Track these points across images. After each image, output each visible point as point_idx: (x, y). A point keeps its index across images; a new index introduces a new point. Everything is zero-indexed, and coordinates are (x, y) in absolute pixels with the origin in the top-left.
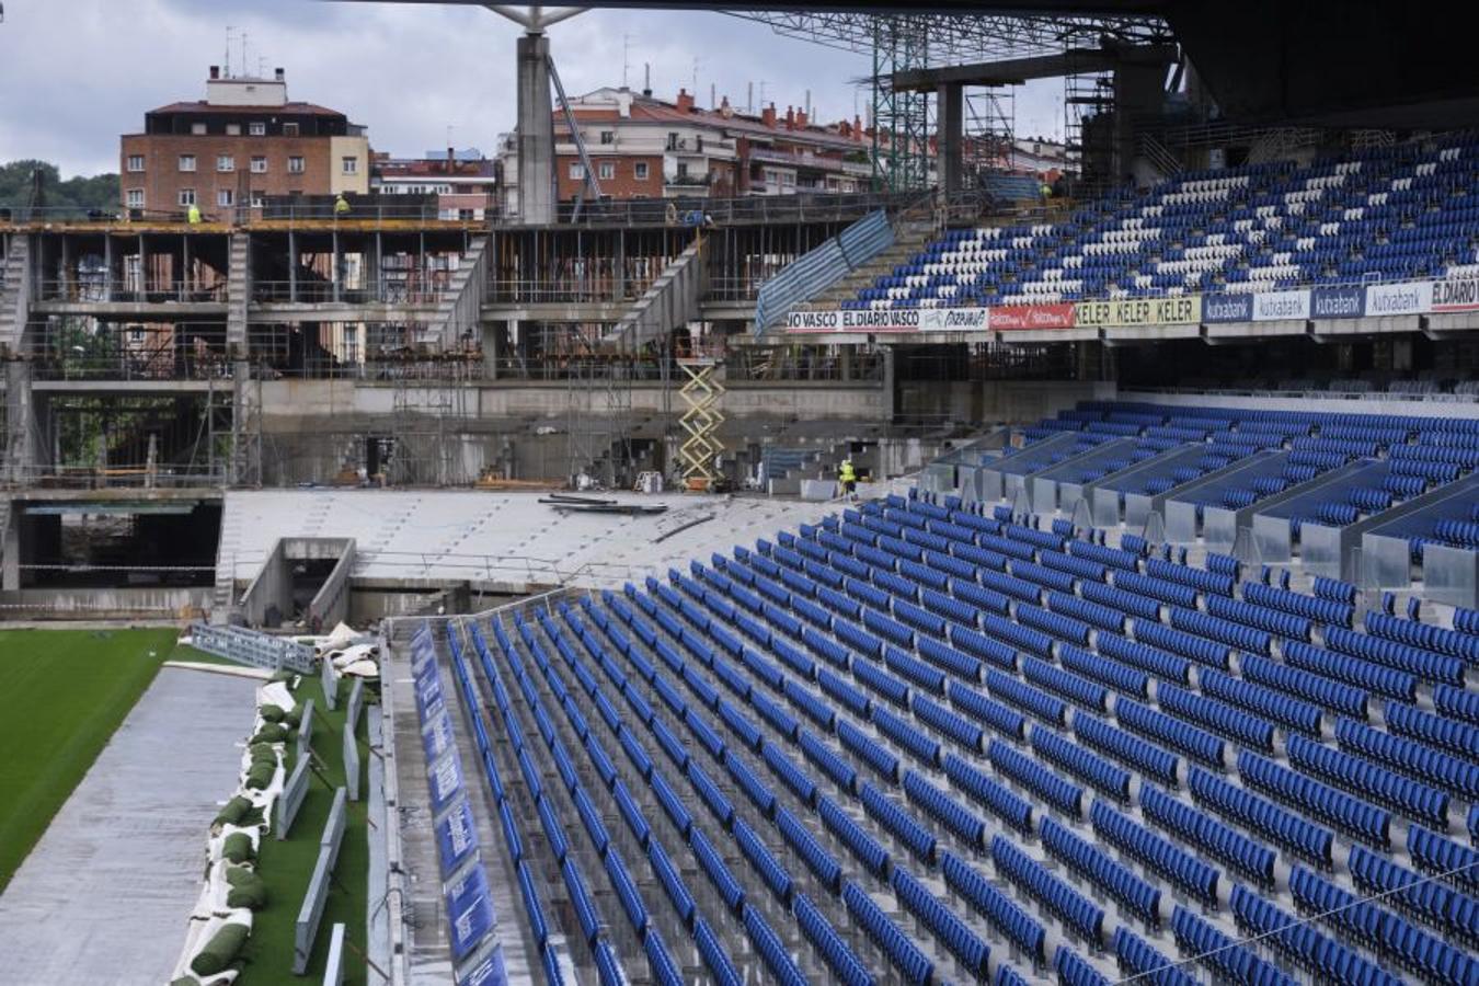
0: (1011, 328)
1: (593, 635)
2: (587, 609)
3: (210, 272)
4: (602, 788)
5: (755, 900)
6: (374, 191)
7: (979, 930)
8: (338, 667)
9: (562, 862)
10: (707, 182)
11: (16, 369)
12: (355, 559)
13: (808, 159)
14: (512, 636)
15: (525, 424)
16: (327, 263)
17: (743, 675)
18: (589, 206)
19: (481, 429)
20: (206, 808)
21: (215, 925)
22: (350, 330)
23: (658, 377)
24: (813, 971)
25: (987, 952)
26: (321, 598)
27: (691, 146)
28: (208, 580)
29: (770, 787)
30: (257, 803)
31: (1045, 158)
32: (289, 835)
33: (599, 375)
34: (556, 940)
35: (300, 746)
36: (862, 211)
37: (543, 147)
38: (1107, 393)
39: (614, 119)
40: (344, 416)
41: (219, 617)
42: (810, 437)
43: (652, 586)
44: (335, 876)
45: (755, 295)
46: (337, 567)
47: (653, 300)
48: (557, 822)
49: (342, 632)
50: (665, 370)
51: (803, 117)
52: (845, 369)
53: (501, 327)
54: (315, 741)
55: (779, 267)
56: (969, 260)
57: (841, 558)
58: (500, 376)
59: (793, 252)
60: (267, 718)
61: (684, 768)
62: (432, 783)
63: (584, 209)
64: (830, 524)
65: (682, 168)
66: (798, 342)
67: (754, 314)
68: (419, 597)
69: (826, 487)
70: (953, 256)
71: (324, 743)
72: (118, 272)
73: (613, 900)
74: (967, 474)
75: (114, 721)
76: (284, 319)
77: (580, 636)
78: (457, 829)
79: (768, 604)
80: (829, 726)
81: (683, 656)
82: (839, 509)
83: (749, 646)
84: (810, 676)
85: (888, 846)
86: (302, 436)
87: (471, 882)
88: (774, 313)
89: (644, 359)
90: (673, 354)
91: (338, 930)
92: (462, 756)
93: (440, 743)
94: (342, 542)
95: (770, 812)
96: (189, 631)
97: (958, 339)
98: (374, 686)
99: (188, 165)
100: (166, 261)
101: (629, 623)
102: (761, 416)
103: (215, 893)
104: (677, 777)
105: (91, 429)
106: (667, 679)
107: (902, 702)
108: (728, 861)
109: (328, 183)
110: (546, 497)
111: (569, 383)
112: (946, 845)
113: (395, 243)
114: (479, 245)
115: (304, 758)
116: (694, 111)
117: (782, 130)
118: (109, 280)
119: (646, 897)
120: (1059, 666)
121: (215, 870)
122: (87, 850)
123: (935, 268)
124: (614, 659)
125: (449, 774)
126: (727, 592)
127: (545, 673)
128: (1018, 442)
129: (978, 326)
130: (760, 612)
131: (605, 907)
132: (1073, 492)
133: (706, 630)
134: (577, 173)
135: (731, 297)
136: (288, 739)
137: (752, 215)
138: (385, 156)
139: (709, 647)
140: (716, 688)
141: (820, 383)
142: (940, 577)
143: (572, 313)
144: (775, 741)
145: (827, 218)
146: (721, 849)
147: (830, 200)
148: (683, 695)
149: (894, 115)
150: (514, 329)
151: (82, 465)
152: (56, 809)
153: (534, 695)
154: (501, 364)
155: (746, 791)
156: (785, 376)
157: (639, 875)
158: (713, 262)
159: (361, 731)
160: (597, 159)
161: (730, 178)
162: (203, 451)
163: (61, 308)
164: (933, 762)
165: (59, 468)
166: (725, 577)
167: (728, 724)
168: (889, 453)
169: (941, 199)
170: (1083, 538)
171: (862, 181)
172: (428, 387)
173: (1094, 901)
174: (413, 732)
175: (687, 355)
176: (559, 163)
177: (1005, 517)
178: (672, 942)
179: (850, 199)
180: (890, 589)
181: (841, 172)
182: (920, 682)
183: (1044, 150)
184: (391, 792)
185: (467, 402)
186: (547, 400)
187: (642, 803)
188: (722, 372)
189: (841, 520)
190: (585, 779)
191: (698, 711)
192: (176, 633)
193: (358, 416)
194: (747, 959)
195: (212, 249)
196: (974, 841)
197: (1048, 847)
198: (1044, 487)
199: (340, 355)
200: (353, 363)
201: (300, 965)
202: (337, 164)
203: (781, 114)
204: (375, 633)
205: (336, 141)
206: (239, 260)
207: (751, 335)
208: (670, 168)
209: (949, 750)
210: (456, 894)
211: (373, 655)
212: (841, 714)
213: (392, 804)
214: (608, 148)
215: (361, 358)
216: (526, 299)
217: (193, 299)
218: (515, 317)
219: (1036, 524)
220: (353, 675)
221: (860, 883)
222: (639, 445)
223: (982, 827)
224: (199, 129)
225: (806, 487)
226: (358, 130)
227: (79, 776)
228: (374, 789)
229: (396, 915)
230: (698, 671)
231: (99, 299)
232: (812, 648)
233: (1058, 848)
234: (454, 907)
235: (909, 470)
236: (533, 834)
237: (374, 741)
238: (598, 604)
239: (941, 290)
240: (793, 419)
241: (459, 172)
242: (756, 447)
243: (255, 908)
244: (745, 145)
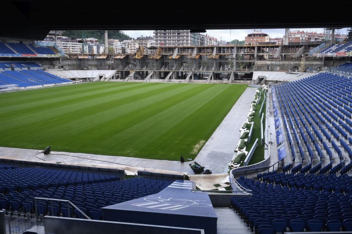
0: (338, 55)
1: (290, 86)
2: (289, 83)
3: (253, 50)
4: (290, 101)
5: (306, 113)
6: (269, 42)
7: (330, 117)
8: (264, 88)
9: (285, 108)
10: (305, 40)
11: (234, 59)
12: (266, 78)
13: (316, 37)
14: (281, 86)
15: (284, 65)
16: (265, 49)
17: (305, 90)
18: (292, 43)
19: (279, 65)
20: (251, 101)
21: (251, 112)
22: (266, 55)
23: (298, 60)
24: (311, 120)
25: (331, 120)
26: (262, 82)
27: (303, 36)
28: (251, 80)
29: (308, 102)
30: (256, 101)
31: (344, 36)
32: (259, 104)
33: (292, 60)
34: (284, 116)
35: (260, 96)
36: (322, 43)
37: (288, 37)
38: (349, 62)
39: (295, 34)
40: (266, 64)
41: (252, 83)
42: (315, 66)
43: (296, 81)
44: (263, 108)
45: (309, 52)
46: (264, 79)
47: (298, 52)
48: (285, 104)
49: (264, 85)
50: (299, 59)
51: (316, 33)
52: (319, 59)
53: (282, 55)
54: (261, 95)
55: (312, 49)
56: (334, 48)
57: (317, 79)
58: (282, 60)
59: (314, 47)
60: (257, 93)
61: (299, 100)
62: (273, 100)
63: (291, 43)
64: (316, 75)
65: (302, 39)
66: (314, 57)
67: (309, 54)
68: (272, 82)
69: (316, 71)
70: (332, 47)
71: (262, 96)
72: (244, 50)
73: (291, 112)
74: (332, 70)
75: (242, 93)
76: (260, 55)
77: (288, 86)
78: (275, 105)
79: (309, 84)
80: (315, 96)
81: (299, 88)
82: (317, 74)
83: (306, 88)
84: (313, 91)
85: (320, 108)
86: (262, 66)
87: (276, 110)
88: (311, 54)
89: (297, 58)
90: (300, 58)
91: (263, 114)
92: (276, 97)
93: (274, 96)
94: (265, 76)
95: (308, 104)
96: (249, 85)
97: (332, 56)
98: (267, 90)
99: (251, 40)
100: (249, 49)
101: (294, 85)
102: (309, 64)
103: (251, 109)
104: (298, 100)
105: (241, 65)
106: (297, 91)
107: (323, 94)
108: (303, 109)
109: (265, 41)
110: (285, 72)
111: (289, 61)
112: (327, 109)
113: (272, 47)
114: (280, 47)
115: (260, 97)
116: (304, 33)
117: (313, 34)
118: (243, 51)
119: (294, 112)
120: (341, 91)
121: (252, 107)
122: (240, 105)
123: (330, 49)
124: (292, 89)
125: (275, 99)
126: (304, 82)
127: (285, 90)
128: (338, 67)
129: (334, 55)
130: (308, 84)
131: (290, 113)
132: (344, 72)
133: (302, 86)
134: (291, 39)
135: (307, 52)
136: (259, 95)
137: (310, 43)
138: (271, 38)
139: (302, 88)
140: (302, 92)
141: (316, 61)
142: (328, 81)
143: (289, 54)
144: (309, 97)
145: (318, 44)
146: (302, 108)
147: (319, 42)
148: (299, 92)
149: (326, 33)
150: (283, 55)
151: (240, 69)
152: (237, 101)
153: (283, 92)
154: (282, 59)
155: (305, 102)
156: (312, 60)
157: (293, 110)
158: (305, 48)
159: (266, 95)
160: (293, 38)
161: (307, 40)
162: (251, 67)
163: (239, 54)
164: (326, 100)
165: (238, 69)
166: (304, 81)
167: (303, 95)
168: (323, 68)
169: (331, 41)
170: (345, 77)
171: (322, 39)
172: (274, 61)
173: (343, 115)
174: (271, 95)
175: (302, 58)
176: (289, 38)
177: (336, 75)
178: (297, 117)
179: (321, 42)
180: (322, 82)
181: (320, 39)
182: (325, 92)
183: (343, 36)
184: (269, 101)
185: (278, 63)
186: (286, 63)
187: (294, 103)
188: (305, 60)
189: (317, 75)
190: (288, 100)
191: (301, 94)
192: (248, 85)
193: (267, 64)
194: (304, 119)
195: (253, 48)
196: (330, 108)
197: (338, 109)
198: (341, 72)
199: (265, 58)
200: (267, 59)
201: (259, 117)
202: (266, 39)
203: (313, 33)
204: (268, 85)
205: (266, 37)
206: (256, 49)
207: (309, 56)
208: (301, 39)
209: (328, 99)
210: (275, 111)
211: (267, 87)
212: (316, 95)
213: (269, 102)
214: (294, 37)
215: (268, 58)
216: (285, 52)
217: (251, 53)
218: (283, 54)
219: (340, 76)
220: (265, 89)
221: (317, 112)
222: (296, 67)
223: (331, 107)
224: (253, 36)
225: (314, 72)
226: (268, 36)
227: (239, 98)
228: (267, 100)
229: (269, 112)
230: (301, 90)
231: (242, 53)
232: (313, 88)
233: (340, 110)
234: (274, 112)
235: (325, 70)
236: (283, 105)
237: (267, 95)
238: (290, 83)
239: (330, 51)
240: (313, 65)
241: (278, 39)
242: (308, 67)
243: (255, 111)
244: (309, 36)
